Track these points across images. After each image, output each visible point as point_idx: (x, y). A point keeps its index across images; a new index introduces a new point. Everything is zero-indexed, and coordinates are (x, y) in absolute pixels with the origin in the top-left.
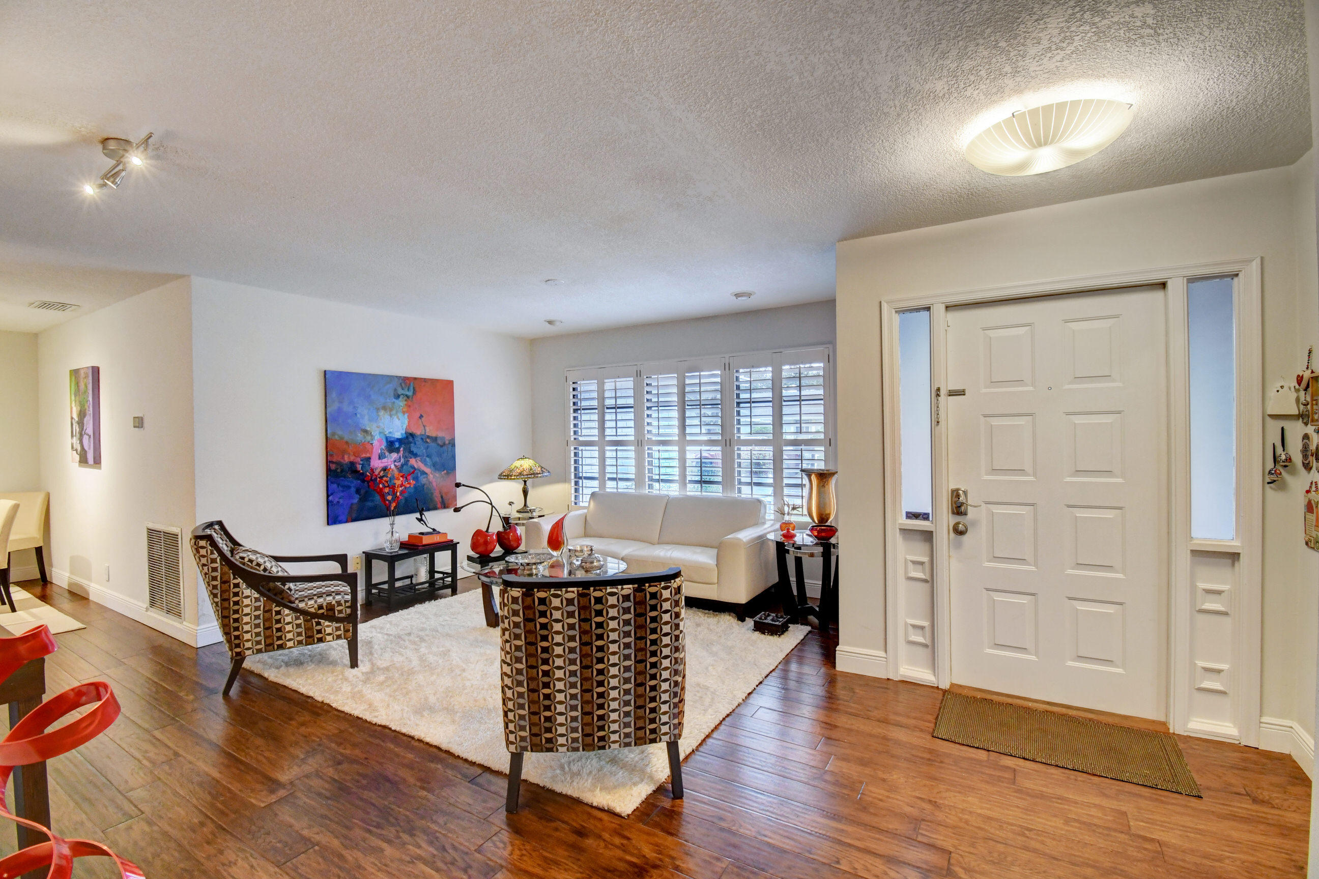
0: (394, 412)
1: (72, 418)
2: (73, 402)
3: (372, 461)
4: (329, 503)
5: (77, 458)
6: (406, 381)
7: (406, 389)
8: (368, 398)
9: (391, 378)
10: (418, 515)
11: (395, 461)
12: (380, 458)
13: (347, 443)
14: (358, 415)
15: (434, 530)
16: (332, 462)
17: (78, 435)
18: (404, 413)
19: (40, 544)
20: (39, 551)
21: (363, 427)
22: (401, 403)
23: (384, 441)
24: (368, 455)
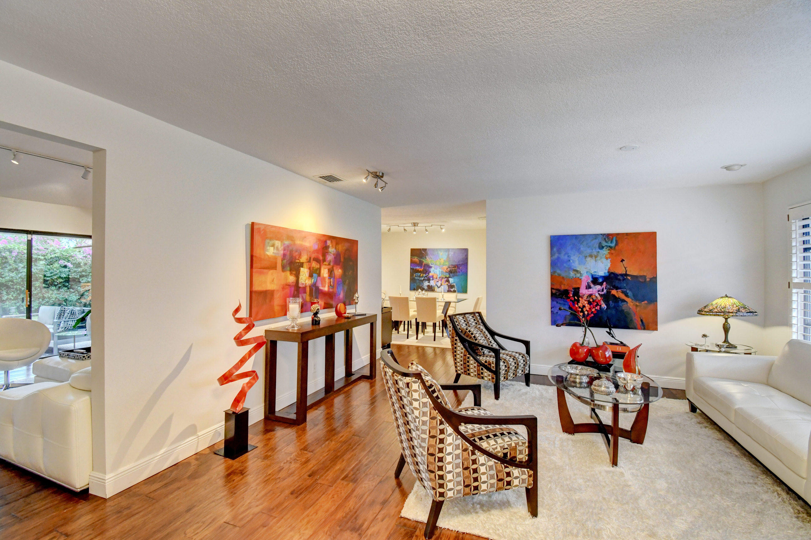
0: (598, 258)
3: (580, 289)
4: (552, 312)
6: (608, 237)
7: (609, 242)
8: (579, 251)
9: (596, 236)
10: (608, 330)
11: (599, 291)
12: (586, 288)
13: (563, 278)
14: (571, 261)
15: (621, 343)
16: (554, 289)
18: (607, 258)
21: (575, 269)
22: (605, 252)
23: (590, 277)
24: (578, 286)
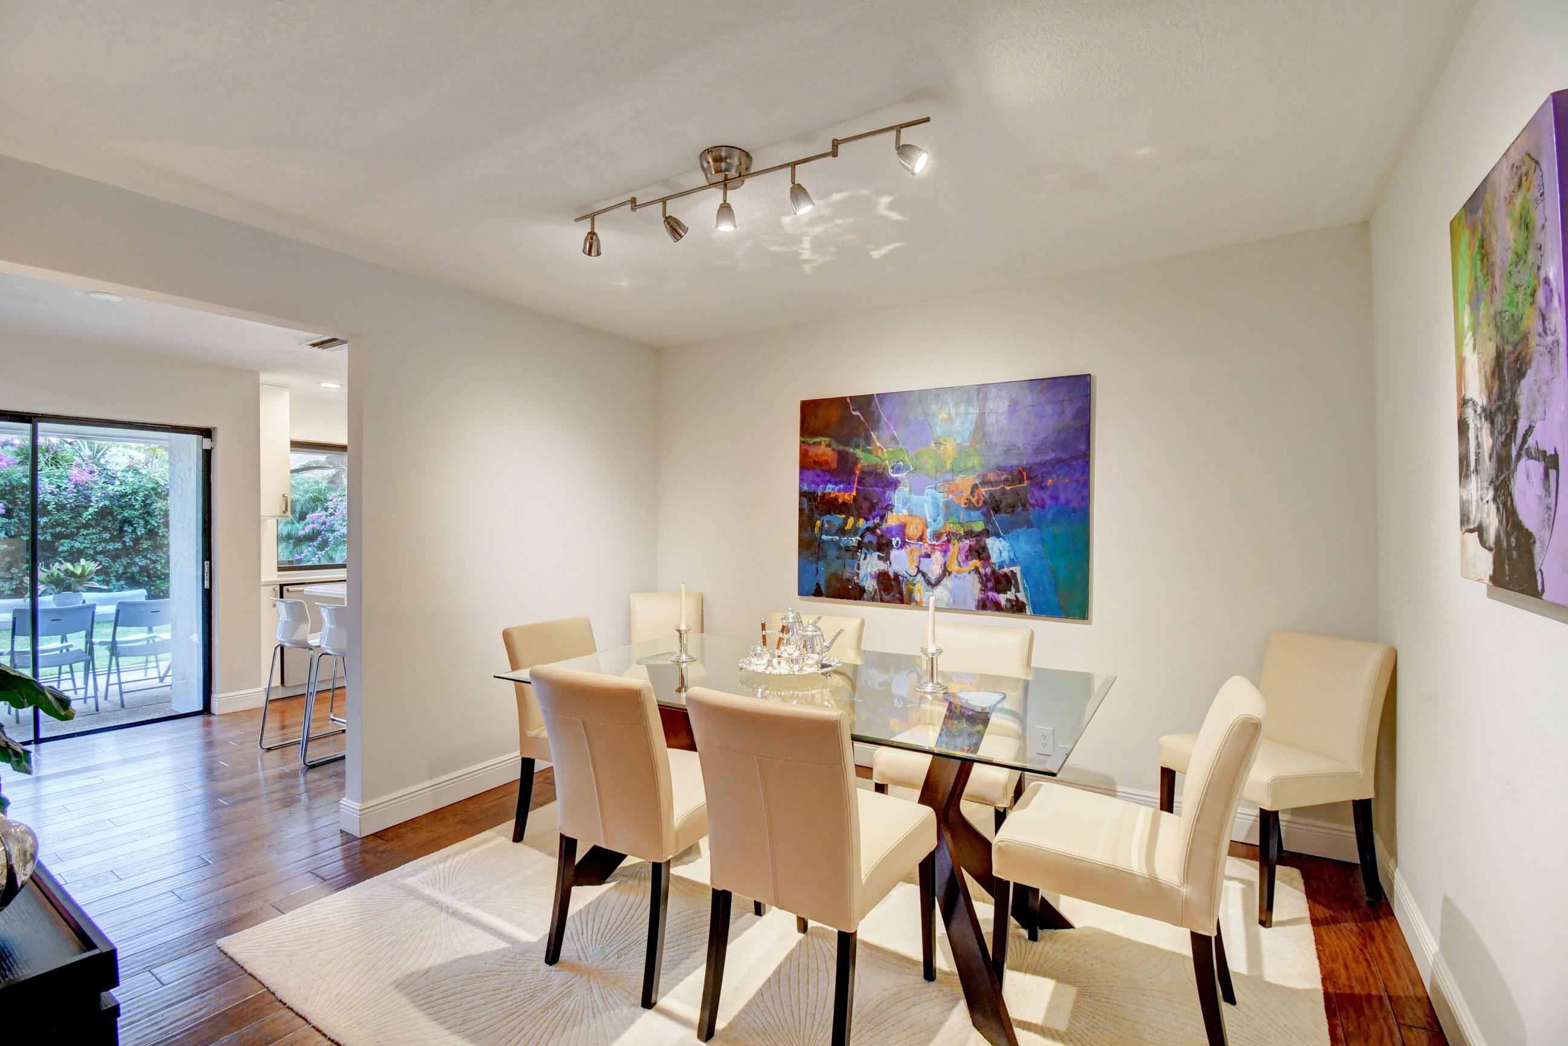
1: (1463, 403)
2: (1469, 340)
5: (1485, 562)
17: (1488, 466)
19: (1368, 793)
20: (1362, 810)
